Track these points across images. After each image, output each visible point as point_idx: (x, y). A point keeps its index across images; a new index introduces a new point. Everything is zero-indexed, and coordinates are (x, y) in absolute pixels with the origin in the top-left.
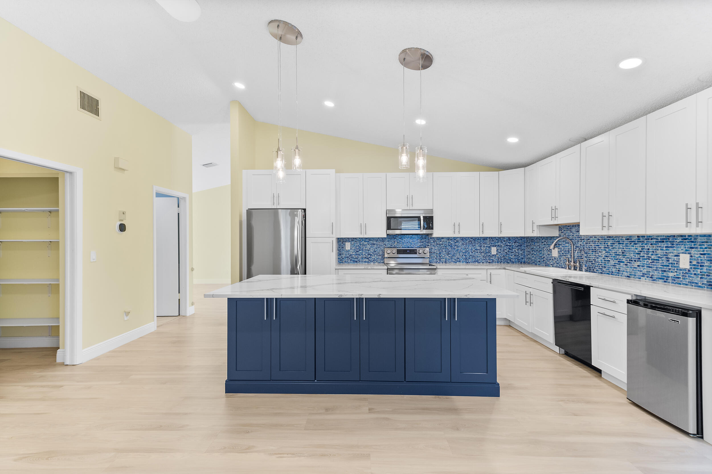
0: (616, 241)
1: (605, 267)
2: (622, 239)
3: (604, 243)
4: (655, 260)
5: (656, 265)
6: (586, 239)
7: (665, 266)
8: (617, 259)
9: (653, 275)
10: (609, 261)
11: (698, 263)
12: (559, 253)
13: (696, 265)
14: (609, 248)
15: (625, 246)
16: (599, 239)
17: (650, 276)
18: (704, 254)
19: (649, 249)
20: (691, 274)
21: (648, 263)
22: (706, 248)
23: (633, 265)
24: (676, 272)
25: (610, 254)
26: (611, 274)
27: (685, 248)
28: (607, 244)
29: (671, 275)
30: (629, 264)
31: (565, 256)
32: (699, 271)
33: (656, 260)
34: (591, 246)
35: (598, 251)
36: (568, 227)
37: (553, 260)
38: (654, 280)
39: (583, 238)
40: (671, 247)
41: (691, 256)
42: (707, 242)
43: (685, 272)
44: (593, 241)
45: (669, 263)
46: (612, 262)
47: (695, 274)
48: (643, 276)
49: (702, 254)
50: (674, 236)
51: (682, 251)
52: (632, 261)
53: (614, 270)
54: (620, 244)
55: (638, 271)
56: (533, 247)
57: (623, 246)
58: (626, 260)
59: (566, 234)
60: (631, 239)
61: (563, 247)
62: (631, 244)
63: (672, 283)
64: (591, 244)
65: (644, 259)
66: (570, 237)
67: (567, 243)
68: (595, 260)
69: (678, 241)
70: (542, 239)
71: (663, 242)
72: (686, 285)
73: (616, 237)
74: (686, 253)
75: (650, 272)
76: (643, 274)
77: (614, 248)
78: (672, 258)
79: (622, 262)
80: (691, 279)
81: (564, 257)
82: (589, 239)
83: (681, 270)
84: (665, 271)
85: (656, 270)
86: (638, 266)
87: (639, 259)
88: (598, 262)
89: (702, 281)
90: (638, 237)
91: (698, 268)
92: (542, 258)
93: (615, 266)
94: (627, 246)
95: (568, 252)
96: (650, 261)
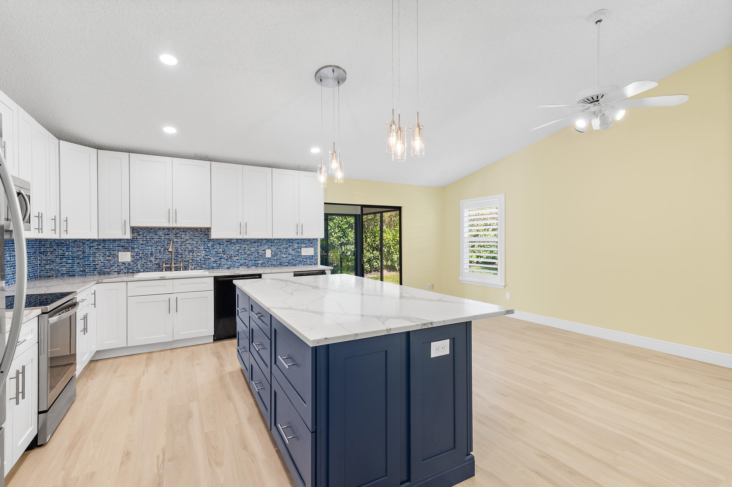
0: (217, 243)
1: (204, 264)
2: (222, 241)
3: (204, 245)
4: (249, 254)
5: (250, 257)
6: (180, 242)
7: (256, 257)
8: (217, 257)
9: (248, 264)
10: (210, 259)
11: (275, 253)
12: (133, 257)
13: (274, 255)
14: (209, 248)
15: (225, 246)
16: (197, 242)
17: (246, 265)
18: (278, 249)
19: (245, 248)
20: (272, 260)
21: (244, 257)
22: (278, 246)
23: (233, 260)
24: (263, 260)
25: (211, 253)
26: (212, 269)
27: (268, 246)
28: (207, 245)
29: (260, 262)
30: (229, 259)
31: (145, 259)
32: (276, 258)
33: (251, 254)
34: (188, 247)
35: (197, 251)
36: (151, 229)
37: (118, 266)
38: (249, 267)
39: (175, 241)
40: (260, 246)
41: (272, 250)
42: (279, 243)
43: (268, 259)
44: (190, 243)
45: (259, 256)
46: (213, 259)
47: (273, 260)
48: (240, 266)
49: (276, 249)
50: (262, 239)
51: (266, 248)
52: (232, 256)
53: (214, 265)
54: (221, 245)
55: (237, 263)
56: (65, 253)
57: (223, 247)
58: (226, 257)
59: (146, 237)
60: (231, 241)
61: (141, 250)
62: (230, 245)
63: (261, 267)
64: (187, 246)
65: (242, 254)
66: (155, 240)
67: (149, 246)
68: (193, 259)
69: (264, 242)
70: (92, 243)
71: (255, 243)
72: (269, 266)
73: (216, 240)
74: (269, 249)
75: (246, 262)
76: (241, 264)
77: (214, 248)
78: (261, 252)
79: (222, 258)
80: (271, 263)
81: (143, 260)
82: (184, 242)
83: (266, 258)
84: (256, 260)
85: (250, 261)
86: (237, 259)
87: (238, 254)
88: (196, 261)
89: (277, 263)
90: (236, 239)
91: (275, 257)
92: (91, 266)
93: (216, 262)
94: (227, 246)
95: (151, 255)
96: (246, 255)
